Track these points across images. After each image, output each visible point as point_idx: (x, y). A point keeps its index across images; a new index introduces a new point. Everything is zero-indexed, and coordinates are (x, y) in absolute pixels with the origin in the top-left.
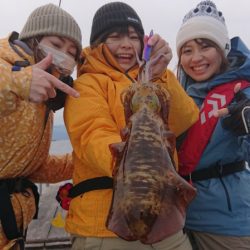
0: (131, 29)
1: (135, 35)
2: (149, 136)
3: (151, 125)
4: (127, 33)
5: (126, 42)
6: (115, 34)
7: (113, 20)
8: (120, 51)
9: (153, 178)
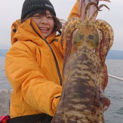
0: (48, 12)
1: (50, 16)
2: (86, 75)
3: (88, 64)
4: (46, 14)
5: (45, 20)
6: (37, 14)
7: (36, 5)
8: (41, 26)
9: (87, 118)
